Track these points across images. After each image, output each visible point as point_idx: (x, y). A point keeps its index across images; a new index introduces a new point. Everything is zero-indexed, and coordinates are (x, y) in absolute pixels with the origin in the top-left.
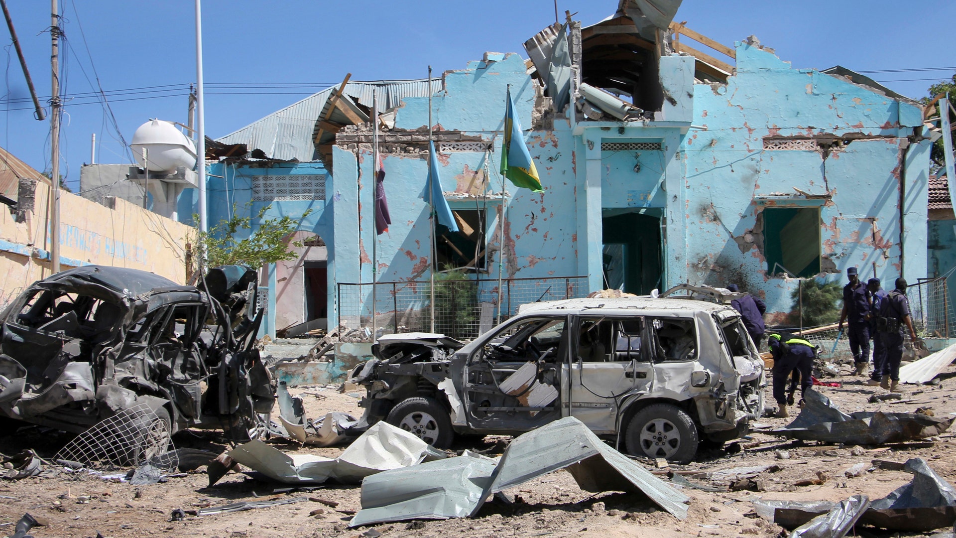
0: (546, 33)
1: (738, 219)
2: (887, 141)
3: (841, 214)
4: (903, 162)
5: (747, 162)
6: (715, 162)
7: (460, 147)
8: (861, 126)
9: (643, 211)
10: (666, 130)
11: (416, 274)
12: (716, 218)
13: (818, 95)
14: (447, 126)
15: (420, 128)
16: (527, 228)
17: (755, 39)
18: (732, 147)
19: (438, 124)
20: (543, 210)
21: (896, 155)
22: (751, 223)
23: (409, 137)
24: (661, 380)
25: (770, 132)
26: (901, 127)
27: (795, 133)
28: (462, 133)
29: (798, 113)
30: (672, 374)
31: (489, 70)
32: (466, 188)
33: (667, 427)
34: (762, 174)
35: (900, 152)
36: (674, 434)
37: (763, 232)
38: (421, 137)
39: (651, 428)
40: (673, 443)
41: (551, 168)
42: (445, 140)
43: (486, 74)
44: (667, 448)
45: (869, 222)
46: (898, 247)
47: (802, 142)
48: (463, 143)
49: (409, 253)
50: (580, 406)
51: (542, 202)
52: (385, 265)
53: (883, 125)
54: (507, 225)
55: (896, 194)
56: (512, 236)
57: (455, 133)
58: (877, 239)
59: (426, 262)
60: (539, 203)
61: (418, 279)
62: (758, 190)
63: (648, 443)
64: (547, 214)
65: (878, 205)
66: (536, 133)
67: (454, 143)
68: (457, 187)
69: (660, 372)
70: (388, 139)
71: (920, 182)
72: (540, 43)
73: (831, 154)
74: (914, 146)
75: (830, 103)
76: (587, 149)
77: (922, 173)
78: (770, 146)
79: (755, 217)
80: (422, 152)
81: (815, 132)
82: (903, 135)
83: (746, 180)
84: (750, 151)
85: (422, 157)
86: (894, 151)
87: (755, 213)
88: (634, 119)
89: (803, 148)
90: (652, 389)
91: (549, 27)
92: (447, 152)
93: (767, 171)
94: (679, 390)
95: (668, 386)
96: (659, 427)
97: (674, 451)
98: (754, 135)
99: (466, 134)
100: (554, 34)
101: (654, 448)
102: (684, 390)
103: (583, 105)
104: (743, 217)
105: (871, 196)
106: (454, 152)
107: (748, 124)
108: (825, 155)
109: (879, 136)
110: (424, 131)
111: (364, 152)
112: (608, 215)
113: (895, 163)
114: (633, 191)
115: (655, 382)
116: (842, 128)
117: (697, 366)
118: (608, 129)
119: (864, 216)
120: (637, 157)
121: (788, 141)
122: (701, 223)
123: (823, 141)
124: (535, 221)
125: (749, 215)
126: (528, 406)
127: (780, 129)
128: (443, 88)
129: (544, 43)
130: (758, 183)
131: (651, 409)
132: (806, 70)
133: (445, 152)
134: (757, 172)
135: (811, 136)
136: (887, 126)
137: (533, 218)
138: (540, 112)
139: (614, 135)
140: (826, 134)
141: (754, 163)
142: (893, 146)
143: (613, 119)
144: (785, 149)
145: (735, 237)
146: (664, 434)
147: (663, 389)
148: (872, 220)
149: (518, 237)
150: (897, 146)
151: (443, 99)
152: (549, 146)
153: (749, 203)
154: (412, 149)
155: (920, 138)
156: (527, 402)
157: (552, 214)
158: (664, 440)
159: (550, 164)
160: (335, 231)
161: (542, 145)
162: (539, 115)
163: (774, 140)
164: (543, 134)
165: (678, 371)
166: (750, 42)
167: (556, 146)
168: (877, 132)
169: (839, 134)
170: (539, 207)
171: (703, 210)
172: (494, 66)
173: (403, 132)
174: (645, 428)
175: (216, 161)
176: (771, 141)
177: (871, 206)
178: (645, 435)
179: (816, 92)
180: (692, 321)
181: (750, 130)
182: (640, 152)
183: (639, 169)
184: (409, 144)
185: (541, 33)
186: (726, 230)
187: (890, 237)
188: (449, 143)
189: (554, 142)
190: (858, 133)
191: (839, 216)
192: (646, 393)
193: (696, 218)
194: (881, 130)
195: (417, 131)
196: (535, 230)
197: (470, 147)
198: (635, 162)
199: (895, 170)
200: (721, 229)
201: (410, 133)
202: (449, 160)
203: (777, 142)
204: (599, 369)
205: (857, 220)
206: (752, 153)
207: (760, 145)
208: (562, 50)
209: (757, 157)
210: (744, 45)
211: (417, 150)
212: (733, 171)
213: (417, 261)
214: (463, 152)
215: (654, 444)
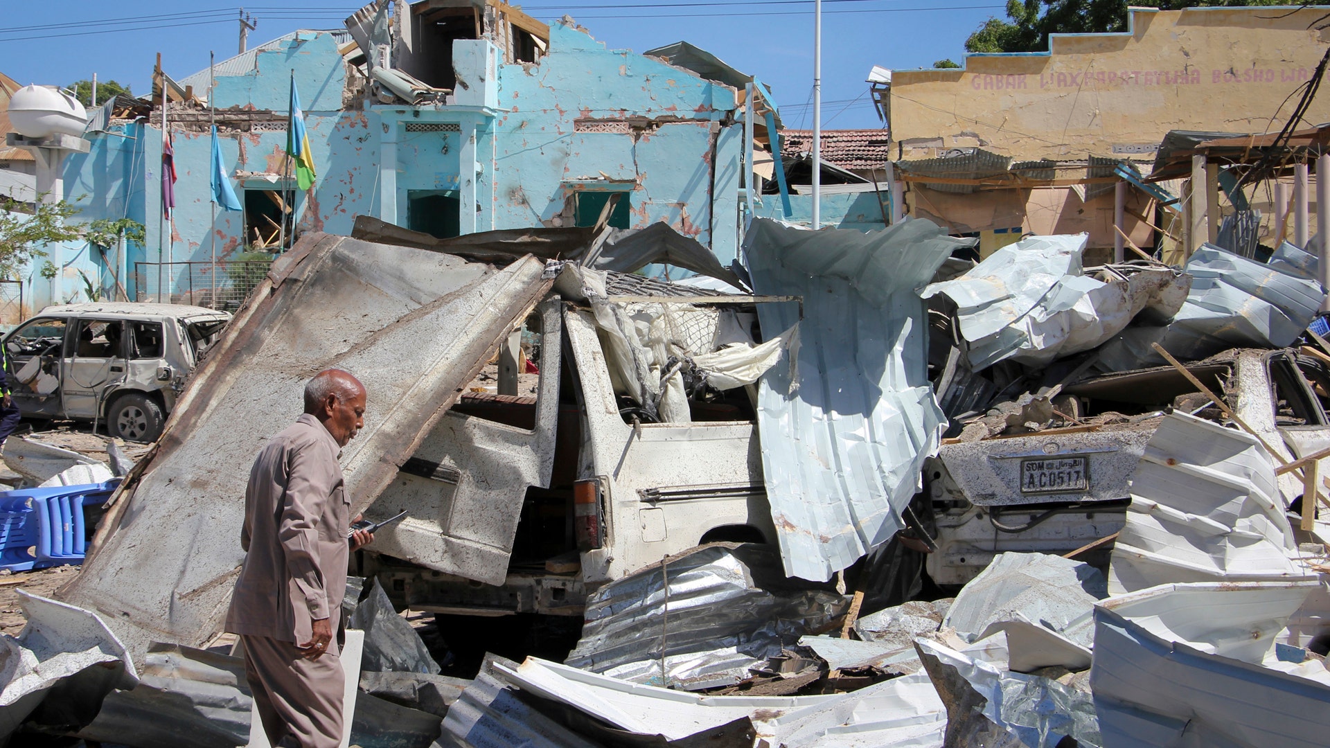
0: (367, 10)
1: (547, 203)
2: (698, 125)
3: (650, 199)
4: (715, 146)
5: (558, 144)
6: (525, 144)
7: (272, 126)
8: (674, 109)
9: (448, 194)
10: (460, 113)
11: (225, 253)
12: (524, 202)
13: (631, 76)
14: (259, 106)
15: (233, 107)
16: (336, 209)
17: (568, 18)
18: (543, 129)
19: (250, 104)
20: (352, 191)
21: (707, 139)
22: (560, 207)
23: (222, 116)
24: (134, 374)
25: (581, 114)
26: (714, 110)
27: (607, 115)
28: (273, 113)
29: (611, 95)
30: (142, 369)
31: (301, 49)
32: (276, 168)
33: (138, 414)
34: (572, 157)
35: (711, 136)
36: (142, 420)
37: (575, 215)
38: (233, 117)
39: (126, 415)
40: (142, 427)
41: (360, 149)
42: (256, 120)
43: (297, 54)
44: (137, 430)
45: (678, 207)
46: (707, 234)
47: (614, 124)
48: (275, 123)
49: (219, 232)
50: (76, 394)
51: (351, 183)
52: (196, 244)
53: (697, 108)
54: (317, 205)
55: (707, 178)
56: (321, 217)
57: (267, 112)
58: (687, 224)
59: (235, 241)
60: (348, 183)
61: (227, 259)
62: (568, 173)
63: (124, 426)
64: (355, 195)
65: (689, 190)
66: (347, 114)
67: (266, 123)
68: (267, 167)
69: (133, 366)
70: (201, 118)
71: (731, 167)
72: (361, 21)
73: (642, 137)
74: (726, 130)
75: (644, 84)
76: (383, 132)
77: (734, 158)
78: (581, 128)
79: (563, 201)
80: (234, 132)
81: (628, 115)
82: (715, 120)
83: (556, 163)
84: (560, 133)
85: (234, 137)
86: (705, 135)
87: (564, 197)
88: (426, 103)
89: (615, 131)
90: (126, 382)
91: (371, 4)
92: (259, 131)
93: (577, 154)
94: (146, 383)
95: (138, 379)
96: (132, 414)
97: (142, 433)
98: (565, 117)
99: (277, 114)
100: (375, 11)
101: (128, 431)
102: (150, 383)
103: (377, 88)
104: (552, 200)
105: (682, 181)
106: (266, 131)
107: (559, 106)
108: (637, 138)
109: (692, 120)
110: (236, 110)
111: (176, 130)
112: (415, 197)
113: (707, 148)
114: (441, 173)
115: (129, 375)
116: (655, 111)
117: (162, 363)
118: (403, 112)
119: (676, 201)
120: (445, 138)
121: (600, 124)
122: (510, 206)
123: (637, 124)
124: (344, 202)
125: (557, 199)
126: (38, 393)
127: (591, 111)
128: (256, 68)
129: (365, 20)
130: (568, 166)
131: (126, 398)
132: (621, 50)
133: (256, 132)
134: (567, 154)
135: (623, 118)
136: (699, 110)
137: (342, 199)
138: (352, 91)
139: (410, 118)
140: (639, 117)
141: (564, 145)
142: (704, 130)
143: (406, 103)
144: (596, 132)
145: (543, 220)
146: (135, 419)
147: (134, 381)
148: (682, 205)
149: (326, 217)
150: (708, 129)
151: (255, 78)
152: (359, 126)
153: (558, 186)
154: (224, 128)
155: (733, 122)
156: (36, 389)
157: (360, 195)
158: (135, 424)
159: (359, 145)
160: (147, 209)
161: (352, 125)
162: (350, 94)
163: (585, 122)
164: (353, 114)
165: (147, 367)
166: (564, 22)
167: (365, 126)
168: (692, 115)
169: (652, 116)
170: (348, 187)
171: (512, 193)
172: (306, 45)
173: (217, 112)
174: (121, 414)
175: (132, 121)
176: (583, 124)
177: (681, 192)
178: (122, 420)
179: (629, 73)
180: (160, 325)
181: (561, 112)
182: (448, 134)
183: (446, 151)
184: (222, 123)
185: (362, 10)
186: (534, 213)
187: (700, 225)
188: (261, 123)
189: (364, 122)
190: (671, 116)
191: (648, 201)
192: (122, 385)
193: (504, 201)
194: (694, 113)
195: (229, 111)
196: (343, 211)
197: (281, 127)
198: (443, 144)
199: (707, 154)
200: (529, 211)
201: (223, 113)
202: (259, 140)
203: (589, 124)
204: (88, 364)
205: (667, 205)
206: (562, 135)
207: (571, 128)
208: (381, 27)
209: (568, 140)
210: (559, 24)
211: (229, 129)
212: (542, 154)
213: (227, 241)
214: (275, 131)
215: (127, 427)
